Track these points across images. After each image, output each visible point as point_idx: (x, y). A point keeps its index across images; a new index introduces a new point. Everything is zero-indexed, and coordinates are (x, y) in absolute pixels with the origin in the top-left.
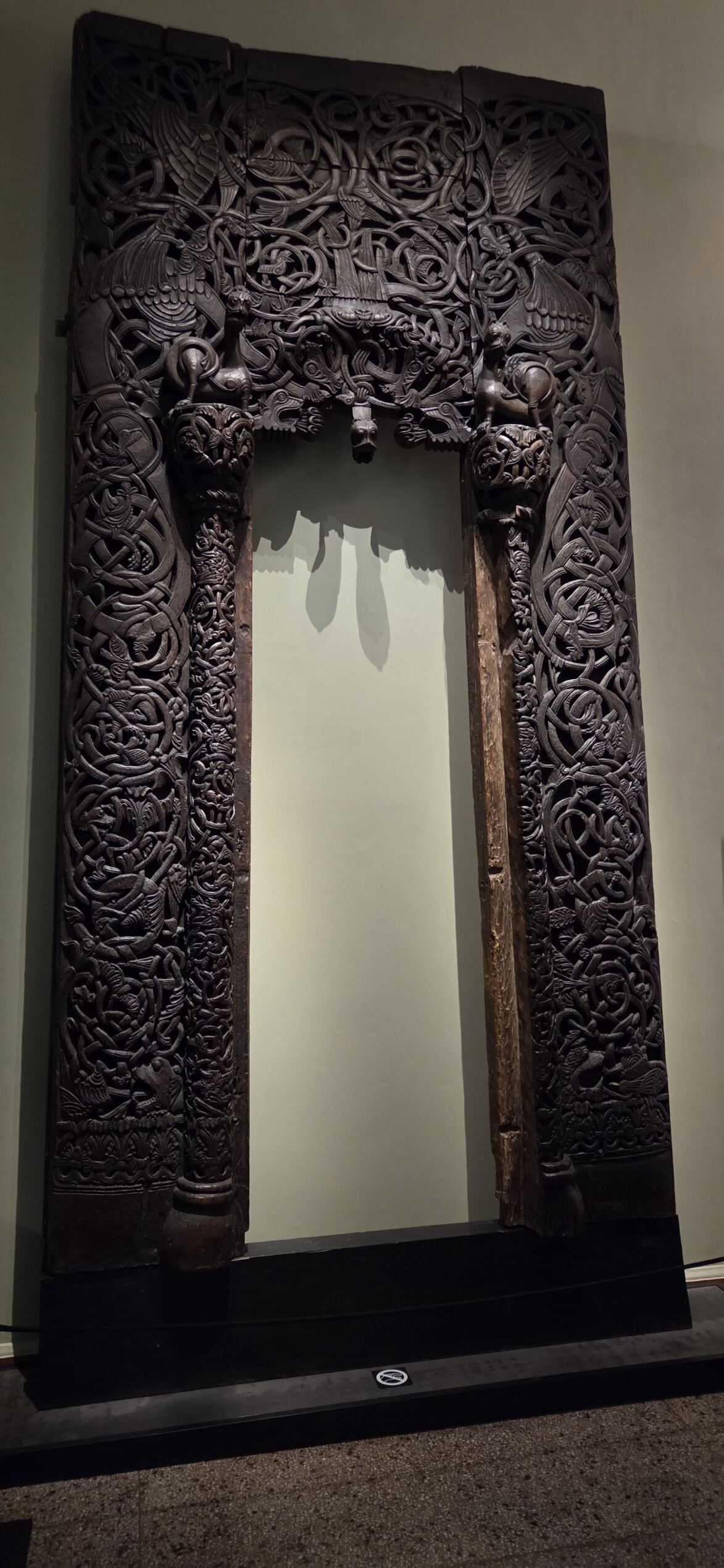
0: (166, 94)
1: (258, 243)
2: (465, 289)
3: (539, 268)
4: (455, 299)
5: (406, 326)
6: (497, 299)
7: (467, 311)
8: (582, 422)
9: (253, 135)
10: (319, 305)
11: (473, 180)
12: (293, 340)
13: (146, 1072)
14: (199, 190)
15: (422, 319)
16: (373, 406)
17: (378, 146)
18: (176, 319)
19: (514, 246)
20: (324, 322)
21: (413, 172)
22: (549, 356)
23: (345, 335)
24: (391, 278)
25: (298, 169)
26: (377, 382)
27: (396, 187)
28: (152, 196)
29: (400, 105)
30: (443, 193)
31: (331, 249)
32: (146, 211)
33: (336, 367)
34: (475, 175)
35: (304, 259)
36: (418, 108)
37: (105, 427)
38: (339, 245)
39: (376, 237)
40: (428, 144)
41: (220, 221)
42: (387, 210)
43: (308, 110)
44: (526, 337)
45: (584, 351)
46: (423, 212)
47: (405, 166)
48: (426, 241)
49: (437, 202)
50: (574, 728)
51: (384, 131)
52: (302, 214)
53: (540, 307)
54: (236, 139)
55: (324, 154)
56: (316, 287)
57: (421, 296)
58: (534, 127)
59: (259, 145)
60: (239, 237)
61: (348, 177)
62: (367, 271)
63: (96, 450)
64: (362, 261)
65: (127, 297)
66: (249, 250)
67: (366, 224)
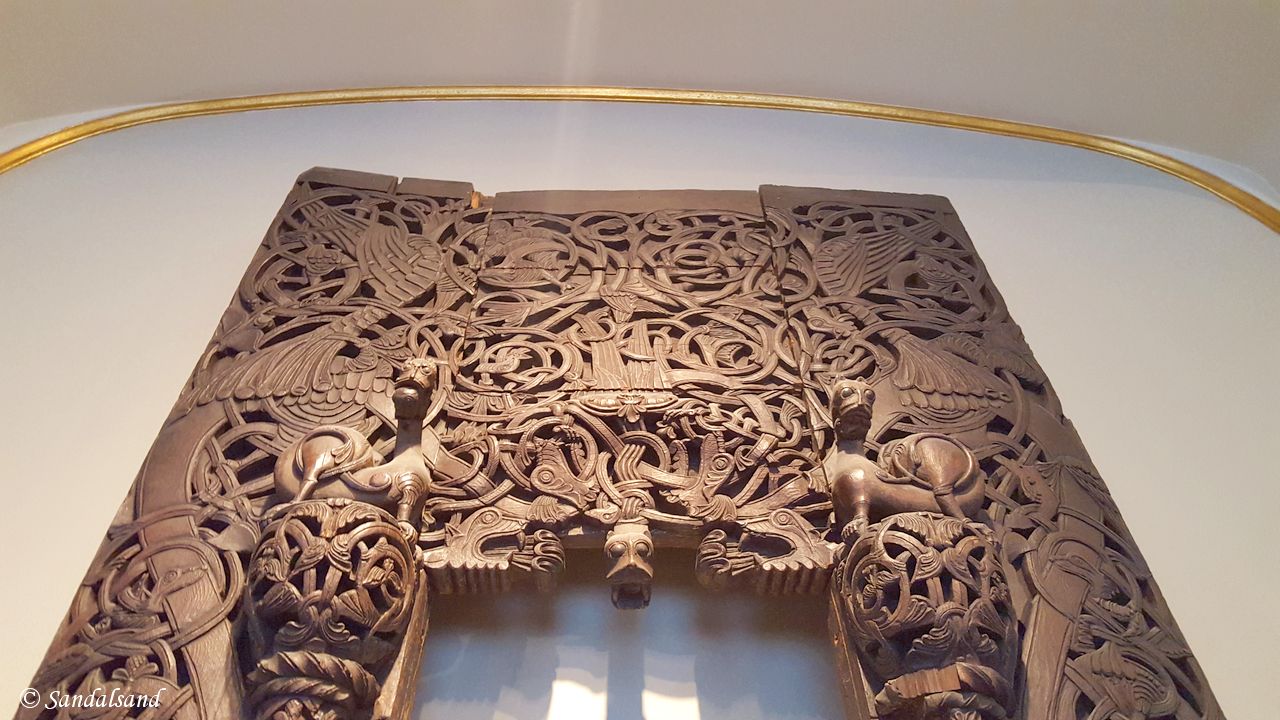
0: (386, 222)
3: (906, 343)
5: (701, 410)
7: (801, 395)
9: (492, 252)
10: (564, 399)
11: (788, 270)
14: (407, 294)
15: (728, 407)
17: (655, 250)
20: (568, 413)
21: (702, 267)
24: (674, 365)
25: (547, 274)
26: (656, 489)
27: (681, 281)
28: (336, 300)
29: (682, 216)
30: (747, 282)
31: (587, 343)
32: (323, 314)
33: (587, 472)
35: (546, 355)
38: (599, 339)
39: (654, 327)
40: (722, 244)
41: (432, 322)
42: (669, 302)
43: (566, 229)
44: (906, 419)
45: (1012, 435)
46: (719, 300)
47: (692, 263)
48: (725, 325)
49: (739, 291)
51: (664, 239)
52: (551, 312)
53: (920, 384)
54: (469, 254)
55: (583, 260)
56: (561, 381)
57: (726, 382)
58: (862, 224)
59: (498, 259)
60: (456, 337)
61: (615, 276)
62: (639, 361)
64: (633, 351)
65: (255, 398)
66: (466, 352)
67: (637, 316)
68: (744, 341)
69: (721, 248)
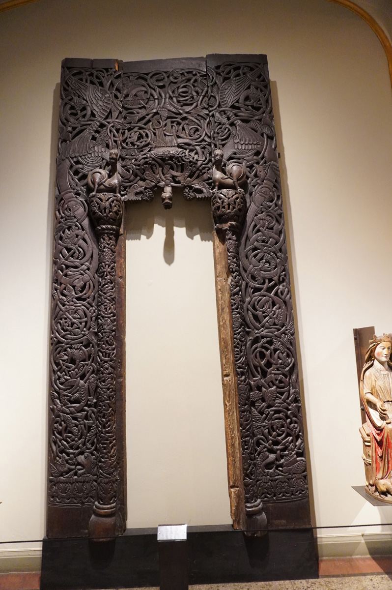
0: (92, 83)
1: (127, 131)
2: (209, 137)
3: (240, 126)
4: (206, 141)
5: (184, 154)
6: (222, 140)
7: (210, 146)
8: (260, 185)
9: (125, 92)
10: (149, 151)
11: (211, 96)
12: (139, 165)
13: (81, 458)
14: (104, 114)
15: (191, 151)
16: (172, 187)
17: (173, 89)
18: (94, 162)
19: (229, 119)
20: (150, 157)
21: (187, 96)
22: (245, 160)
23: (159, 161)
24: (179, 137)
25: (142, 102)
26: (173, 177)
27: (180, 103)
28: (86, 119)
29: (181, 72)
30: (199, 102)
31: (154, 129)
32: (84, 125)
33: (157, 173)
34: (212, 94)
35: (144, 134)
36: (188, 73)
37: (66, 206)
38: (158, 127)
39: (172, 122)
40: (193, 85)
41: (112, 124)
42: (177, 112)
43: (146, 80)
44: (235, 153)
45: (260, 156)
46: (191, 110)
47: (184, 94)
48: (193, 121)
49: (197, 106)
50: (259, 313)
51: (175, 83)
52: (144, 118)
53: (240, 141)
54: (118, 94)
55: (152, 95)
56: (149, 144)
57: (191, 142)
58: (237, 72)
59: (127, 96)
60: (119, 129)
61: (161, 102)
62: (169, 136)
63: (63, 215)
64: (167, 132)
65: (75, 157)
66: (123, 134)
67: (168, 118)
68: (197, 127)
69: (193, 87)
